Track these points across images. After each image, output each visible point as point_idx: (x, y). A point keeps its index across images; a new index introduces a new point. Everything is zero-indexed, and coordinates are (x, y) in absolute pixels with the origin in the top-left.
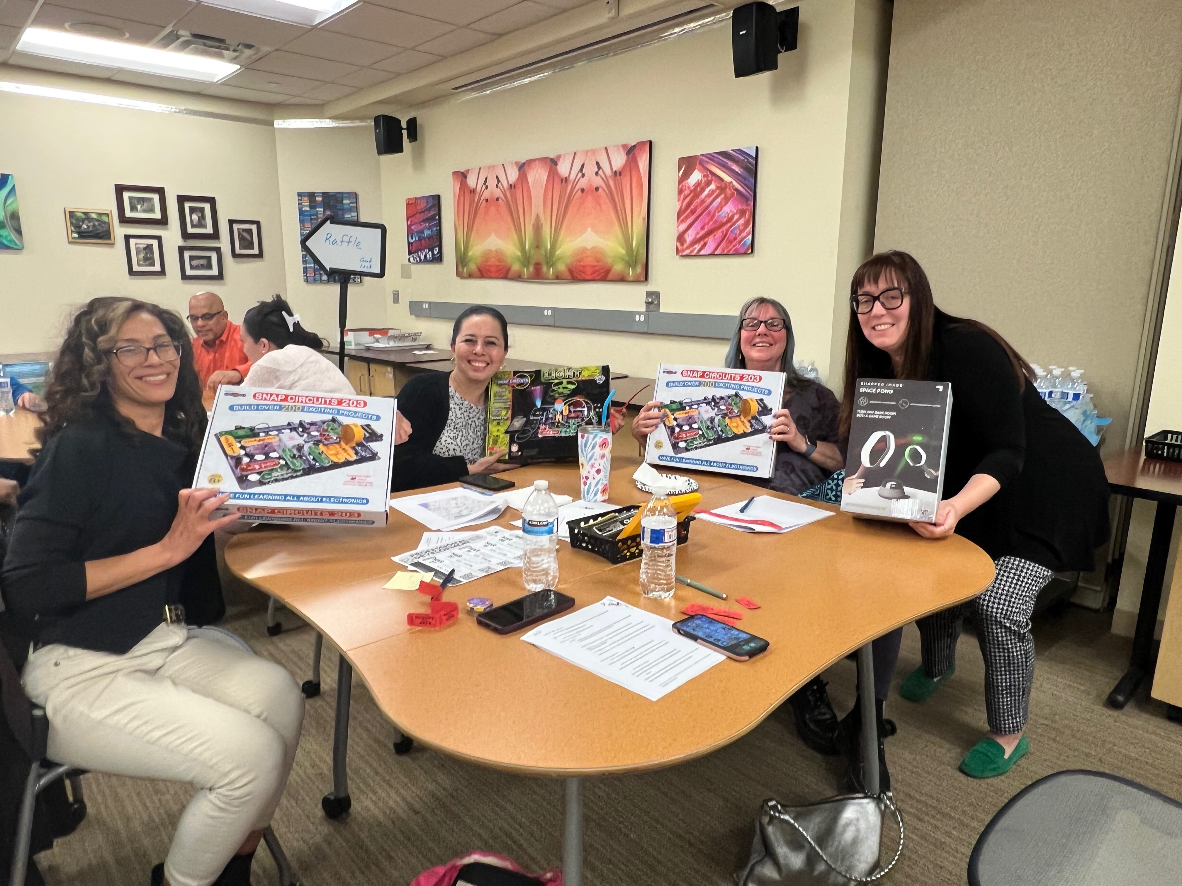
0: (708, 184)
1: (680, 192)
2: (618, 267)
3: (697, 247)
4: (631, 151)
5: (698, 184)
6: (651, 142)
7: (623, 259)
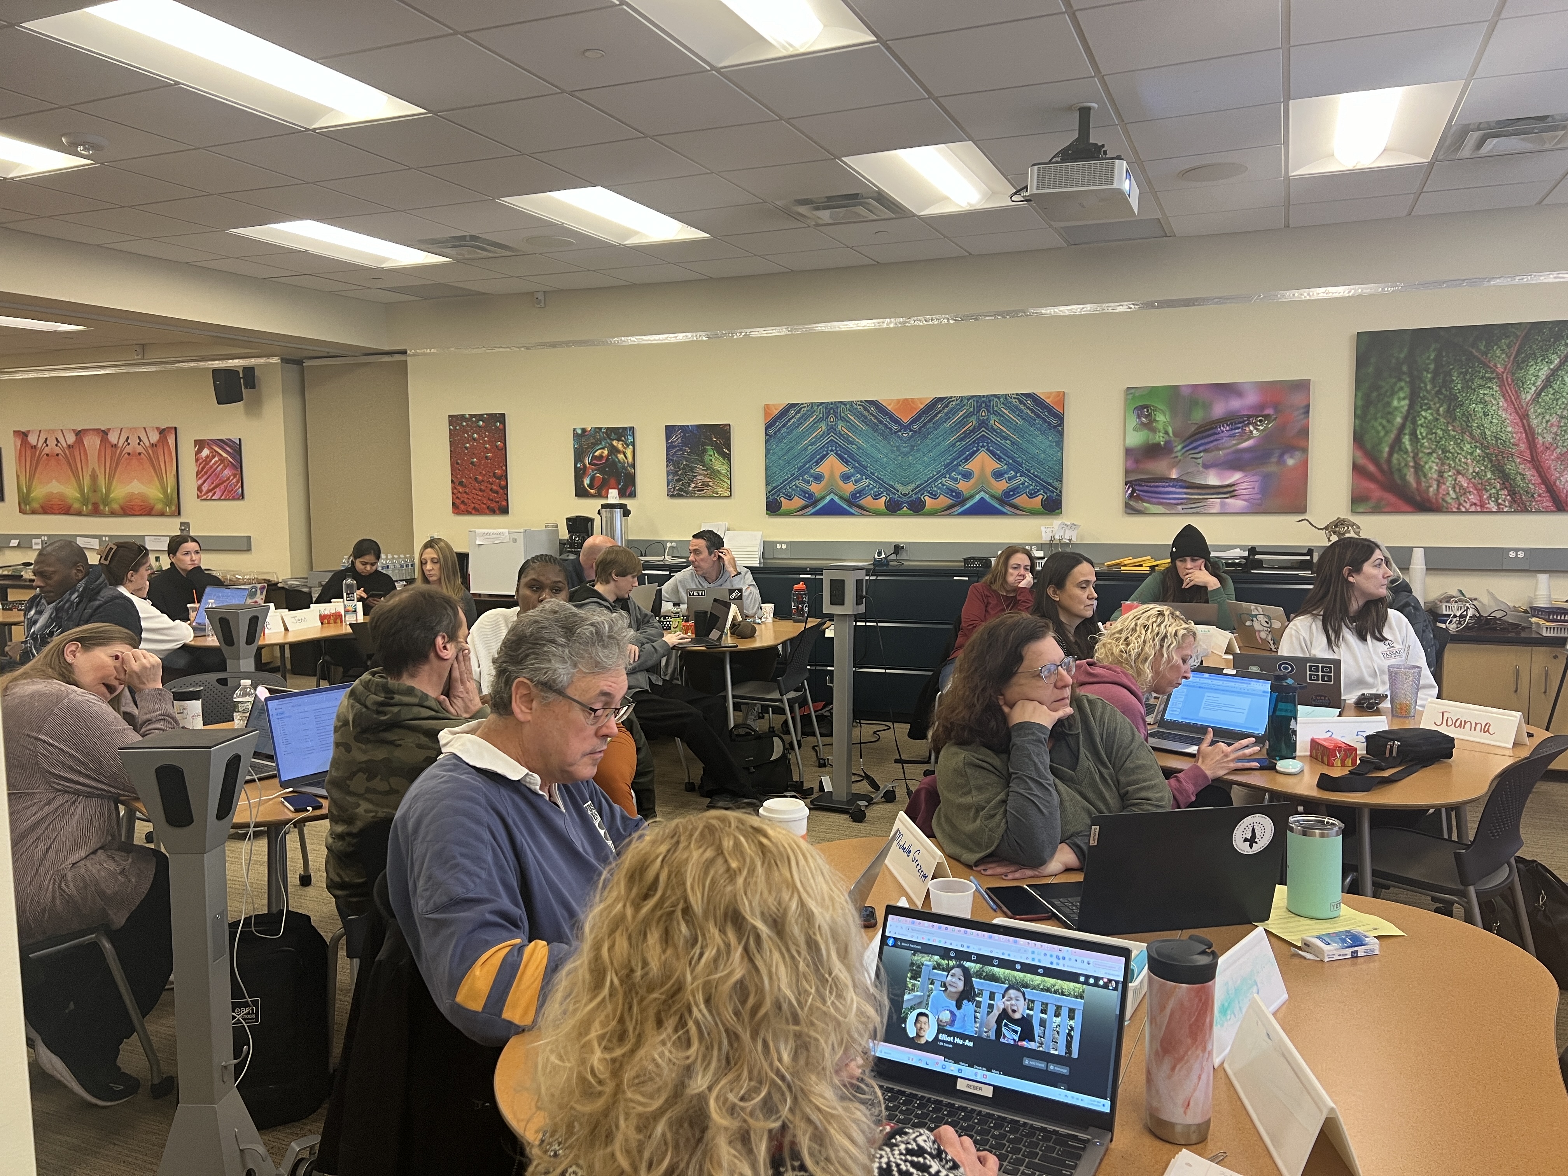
0: (214, 457)
1: (197, 460)
2: (159, 506)
3: (210, 494)
4: (162, 432)
5: (207, 457)
6: (175, 428)
7: (162, 501)
